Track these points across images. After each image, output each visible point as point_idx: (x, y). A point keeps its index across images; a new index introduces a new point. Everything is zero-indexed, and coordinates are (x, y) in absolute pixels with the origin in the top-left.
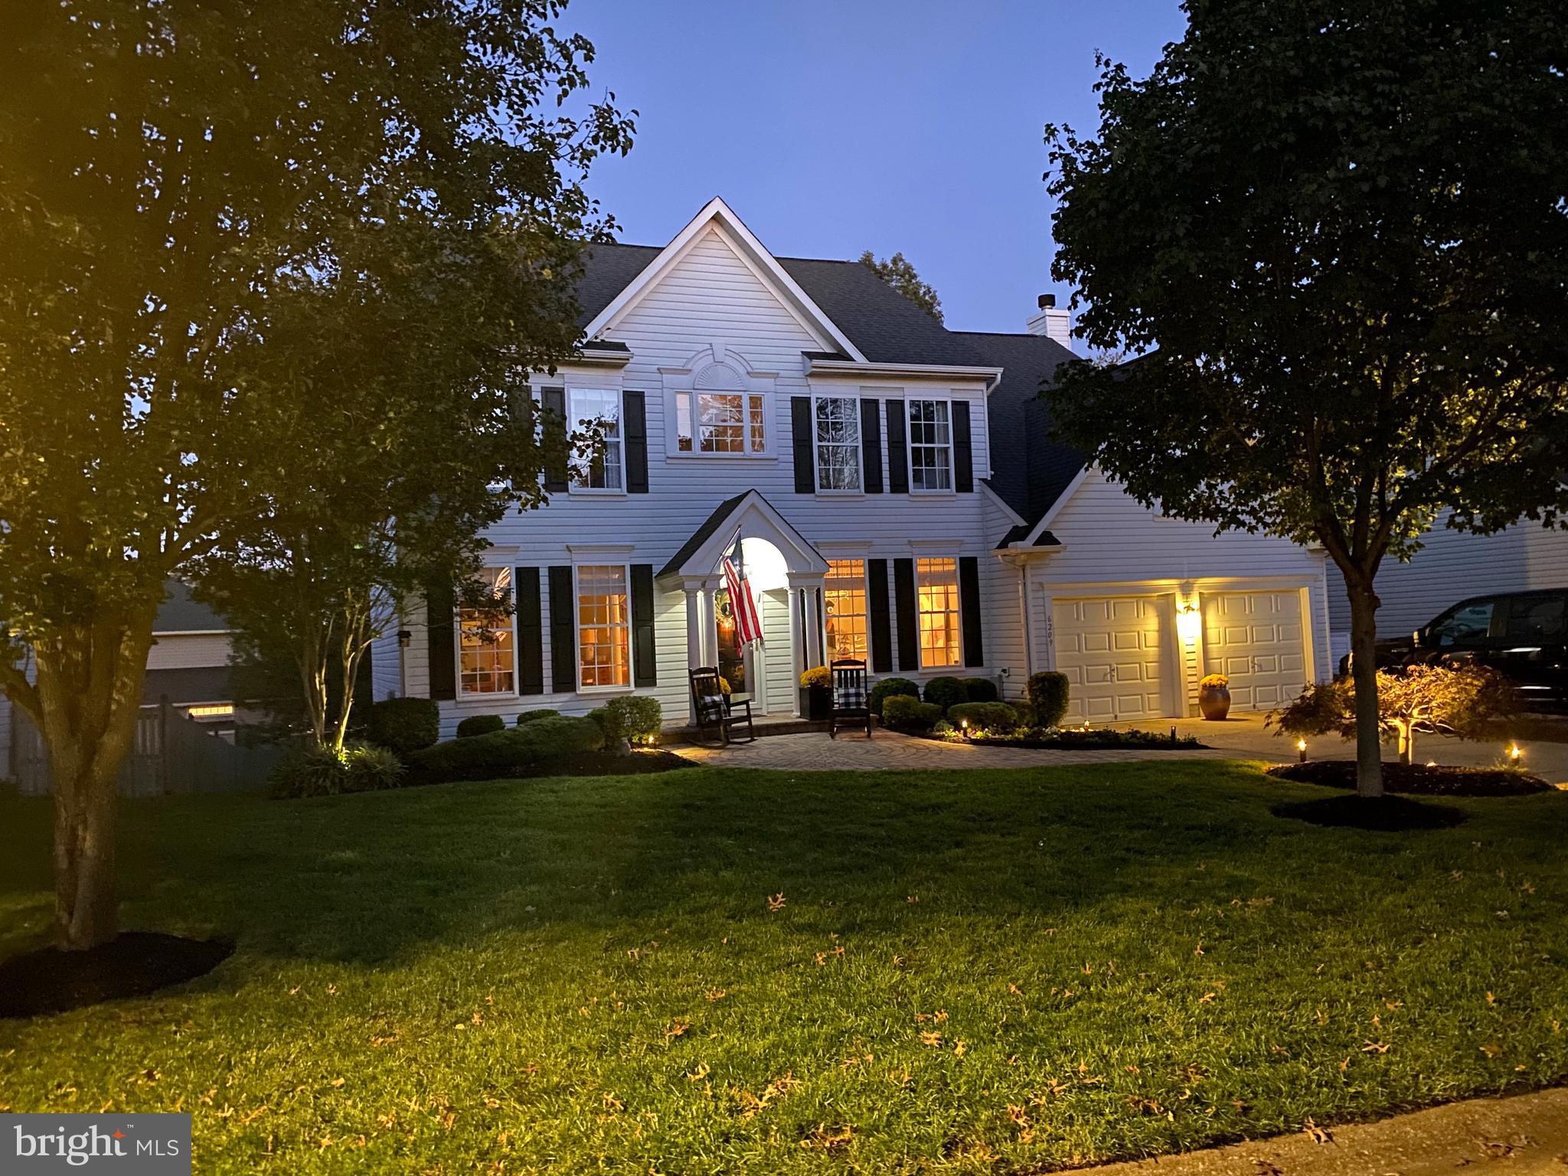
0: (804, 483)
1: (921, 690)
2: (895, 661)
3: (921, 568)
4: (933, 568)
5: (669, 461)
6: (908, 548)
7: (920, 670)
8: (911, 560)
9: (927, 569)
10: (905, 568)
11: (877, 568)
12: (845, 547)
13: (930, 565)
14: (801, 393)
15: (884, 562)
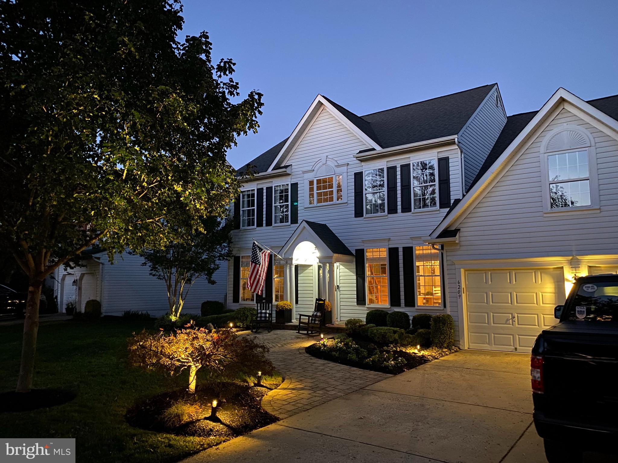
0: (359, 213)
1: (411, 318)
2: (403, 301)
3: (418, 251)
4: (425, 252)
5: (305, 209)
6: (410, 241)
7: (416, 307)
8: (412, 247)
9: (421, 252)
10: (409, 252)
11: (393, 252)
12: (375, 242)
13: (423, 250)
14: (358, 170)
15: (397, 249)
